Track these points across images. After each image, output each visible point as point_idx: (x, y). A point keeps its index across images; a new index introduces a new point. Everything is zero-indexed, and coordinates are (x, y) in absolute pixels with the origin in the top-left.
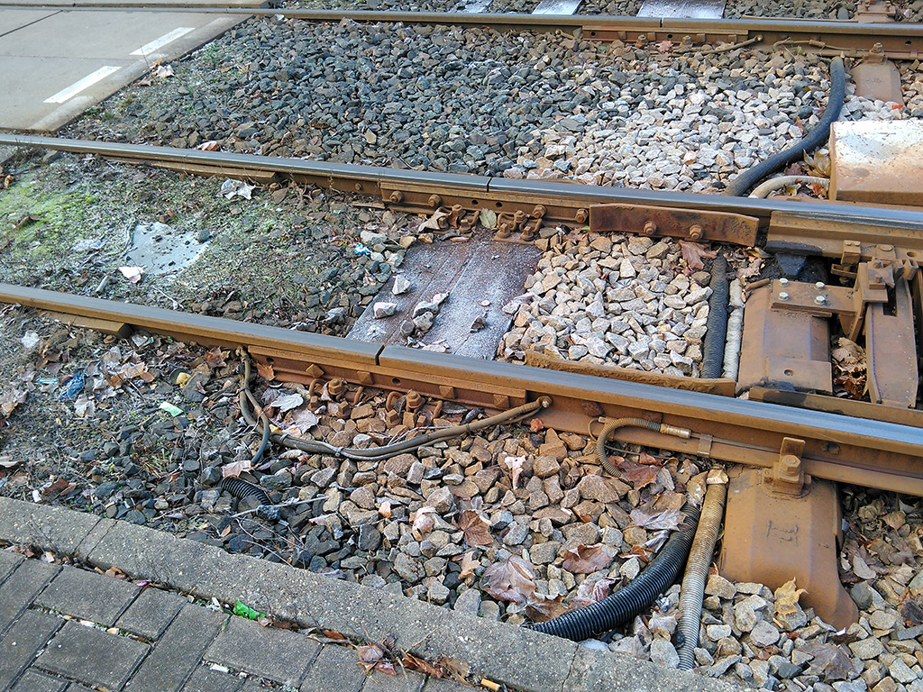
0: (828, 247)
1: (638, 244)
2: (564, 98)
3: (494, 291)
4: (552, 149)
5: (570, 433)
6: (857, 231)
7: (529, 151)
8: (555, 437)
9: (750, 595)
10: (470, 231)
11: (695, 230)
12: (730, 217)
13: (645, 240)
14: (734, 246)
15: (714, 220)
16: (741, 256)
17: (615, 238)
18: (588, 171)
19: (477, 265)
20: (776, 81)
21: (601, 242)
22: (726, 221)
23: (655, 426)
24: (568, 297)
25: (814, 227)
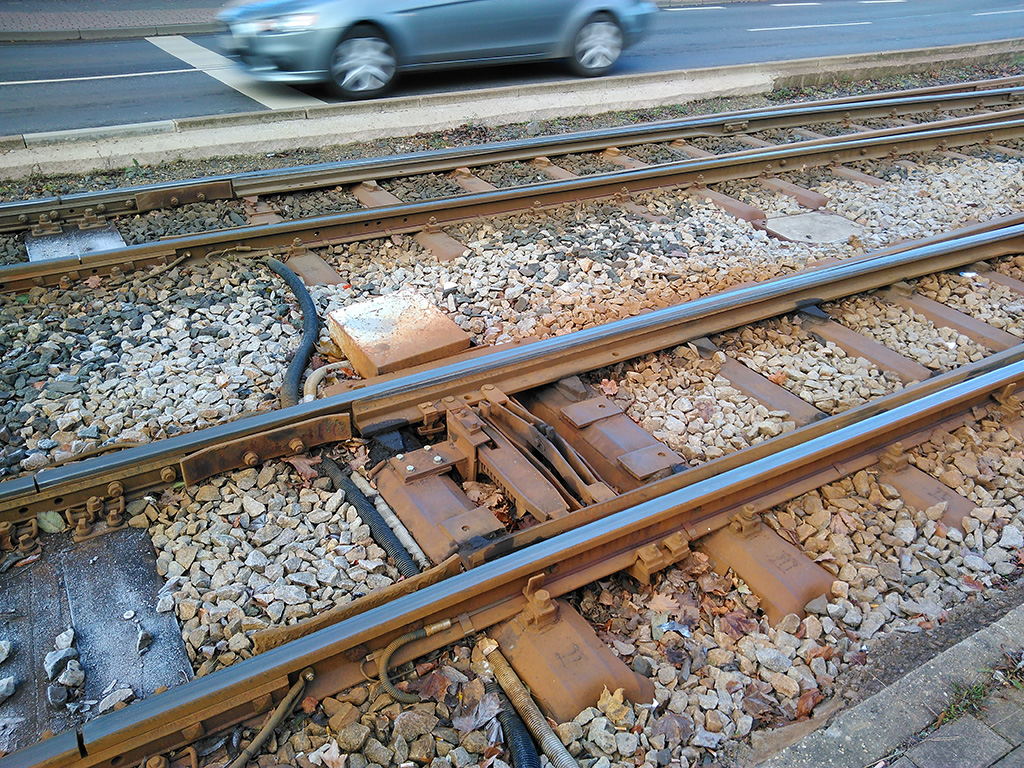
0: (410, 415)
1: (245, 478)
2: (27, 362)
3: (127, 597)
4: (64, 420)
5: (346, 691)
6: (423, 395)
7: (35, 431)
8: (337, 704)
9: (590, 721)
10: (36, 546)
11: (296, 444)
12: (323, 420)
13: (250, 472)
14: (330, 445)
15: (309, 428)
16: (343, 451)
17: (218, 482)
18: (124, 428)
19: (78, 577)
20: (235, 289)
21: (206, 492)
22: (320, 425)
23: (421, 634)
24: (216, 562)
25: (391, 403)
